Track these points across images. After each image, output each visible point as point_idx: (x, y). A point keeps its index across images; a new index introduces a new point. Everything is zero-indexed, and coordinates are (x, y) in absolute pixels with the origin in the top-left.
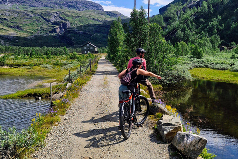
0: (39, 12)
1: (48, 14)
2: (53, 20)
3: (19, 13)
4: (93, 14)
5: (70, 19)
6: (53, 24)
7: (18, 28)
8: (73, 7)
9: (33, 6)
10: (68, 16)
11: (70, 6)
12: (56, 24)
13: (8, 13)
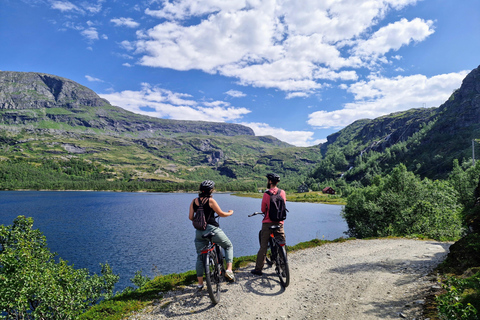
0: (188, 139)
1: (198, 142)
2: (203, 148)
3: (167, 141)
4: (245, 140)
5: (222, 147)
6: (204, 153)
7: (168, 157)
8: (221, 131)
9: (176, 132)
10: (219, 143)
11: (216, 131)
12: (207, 153)
13: (157, 142)
